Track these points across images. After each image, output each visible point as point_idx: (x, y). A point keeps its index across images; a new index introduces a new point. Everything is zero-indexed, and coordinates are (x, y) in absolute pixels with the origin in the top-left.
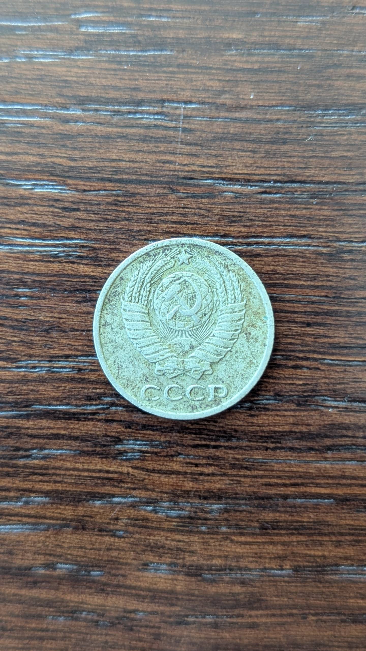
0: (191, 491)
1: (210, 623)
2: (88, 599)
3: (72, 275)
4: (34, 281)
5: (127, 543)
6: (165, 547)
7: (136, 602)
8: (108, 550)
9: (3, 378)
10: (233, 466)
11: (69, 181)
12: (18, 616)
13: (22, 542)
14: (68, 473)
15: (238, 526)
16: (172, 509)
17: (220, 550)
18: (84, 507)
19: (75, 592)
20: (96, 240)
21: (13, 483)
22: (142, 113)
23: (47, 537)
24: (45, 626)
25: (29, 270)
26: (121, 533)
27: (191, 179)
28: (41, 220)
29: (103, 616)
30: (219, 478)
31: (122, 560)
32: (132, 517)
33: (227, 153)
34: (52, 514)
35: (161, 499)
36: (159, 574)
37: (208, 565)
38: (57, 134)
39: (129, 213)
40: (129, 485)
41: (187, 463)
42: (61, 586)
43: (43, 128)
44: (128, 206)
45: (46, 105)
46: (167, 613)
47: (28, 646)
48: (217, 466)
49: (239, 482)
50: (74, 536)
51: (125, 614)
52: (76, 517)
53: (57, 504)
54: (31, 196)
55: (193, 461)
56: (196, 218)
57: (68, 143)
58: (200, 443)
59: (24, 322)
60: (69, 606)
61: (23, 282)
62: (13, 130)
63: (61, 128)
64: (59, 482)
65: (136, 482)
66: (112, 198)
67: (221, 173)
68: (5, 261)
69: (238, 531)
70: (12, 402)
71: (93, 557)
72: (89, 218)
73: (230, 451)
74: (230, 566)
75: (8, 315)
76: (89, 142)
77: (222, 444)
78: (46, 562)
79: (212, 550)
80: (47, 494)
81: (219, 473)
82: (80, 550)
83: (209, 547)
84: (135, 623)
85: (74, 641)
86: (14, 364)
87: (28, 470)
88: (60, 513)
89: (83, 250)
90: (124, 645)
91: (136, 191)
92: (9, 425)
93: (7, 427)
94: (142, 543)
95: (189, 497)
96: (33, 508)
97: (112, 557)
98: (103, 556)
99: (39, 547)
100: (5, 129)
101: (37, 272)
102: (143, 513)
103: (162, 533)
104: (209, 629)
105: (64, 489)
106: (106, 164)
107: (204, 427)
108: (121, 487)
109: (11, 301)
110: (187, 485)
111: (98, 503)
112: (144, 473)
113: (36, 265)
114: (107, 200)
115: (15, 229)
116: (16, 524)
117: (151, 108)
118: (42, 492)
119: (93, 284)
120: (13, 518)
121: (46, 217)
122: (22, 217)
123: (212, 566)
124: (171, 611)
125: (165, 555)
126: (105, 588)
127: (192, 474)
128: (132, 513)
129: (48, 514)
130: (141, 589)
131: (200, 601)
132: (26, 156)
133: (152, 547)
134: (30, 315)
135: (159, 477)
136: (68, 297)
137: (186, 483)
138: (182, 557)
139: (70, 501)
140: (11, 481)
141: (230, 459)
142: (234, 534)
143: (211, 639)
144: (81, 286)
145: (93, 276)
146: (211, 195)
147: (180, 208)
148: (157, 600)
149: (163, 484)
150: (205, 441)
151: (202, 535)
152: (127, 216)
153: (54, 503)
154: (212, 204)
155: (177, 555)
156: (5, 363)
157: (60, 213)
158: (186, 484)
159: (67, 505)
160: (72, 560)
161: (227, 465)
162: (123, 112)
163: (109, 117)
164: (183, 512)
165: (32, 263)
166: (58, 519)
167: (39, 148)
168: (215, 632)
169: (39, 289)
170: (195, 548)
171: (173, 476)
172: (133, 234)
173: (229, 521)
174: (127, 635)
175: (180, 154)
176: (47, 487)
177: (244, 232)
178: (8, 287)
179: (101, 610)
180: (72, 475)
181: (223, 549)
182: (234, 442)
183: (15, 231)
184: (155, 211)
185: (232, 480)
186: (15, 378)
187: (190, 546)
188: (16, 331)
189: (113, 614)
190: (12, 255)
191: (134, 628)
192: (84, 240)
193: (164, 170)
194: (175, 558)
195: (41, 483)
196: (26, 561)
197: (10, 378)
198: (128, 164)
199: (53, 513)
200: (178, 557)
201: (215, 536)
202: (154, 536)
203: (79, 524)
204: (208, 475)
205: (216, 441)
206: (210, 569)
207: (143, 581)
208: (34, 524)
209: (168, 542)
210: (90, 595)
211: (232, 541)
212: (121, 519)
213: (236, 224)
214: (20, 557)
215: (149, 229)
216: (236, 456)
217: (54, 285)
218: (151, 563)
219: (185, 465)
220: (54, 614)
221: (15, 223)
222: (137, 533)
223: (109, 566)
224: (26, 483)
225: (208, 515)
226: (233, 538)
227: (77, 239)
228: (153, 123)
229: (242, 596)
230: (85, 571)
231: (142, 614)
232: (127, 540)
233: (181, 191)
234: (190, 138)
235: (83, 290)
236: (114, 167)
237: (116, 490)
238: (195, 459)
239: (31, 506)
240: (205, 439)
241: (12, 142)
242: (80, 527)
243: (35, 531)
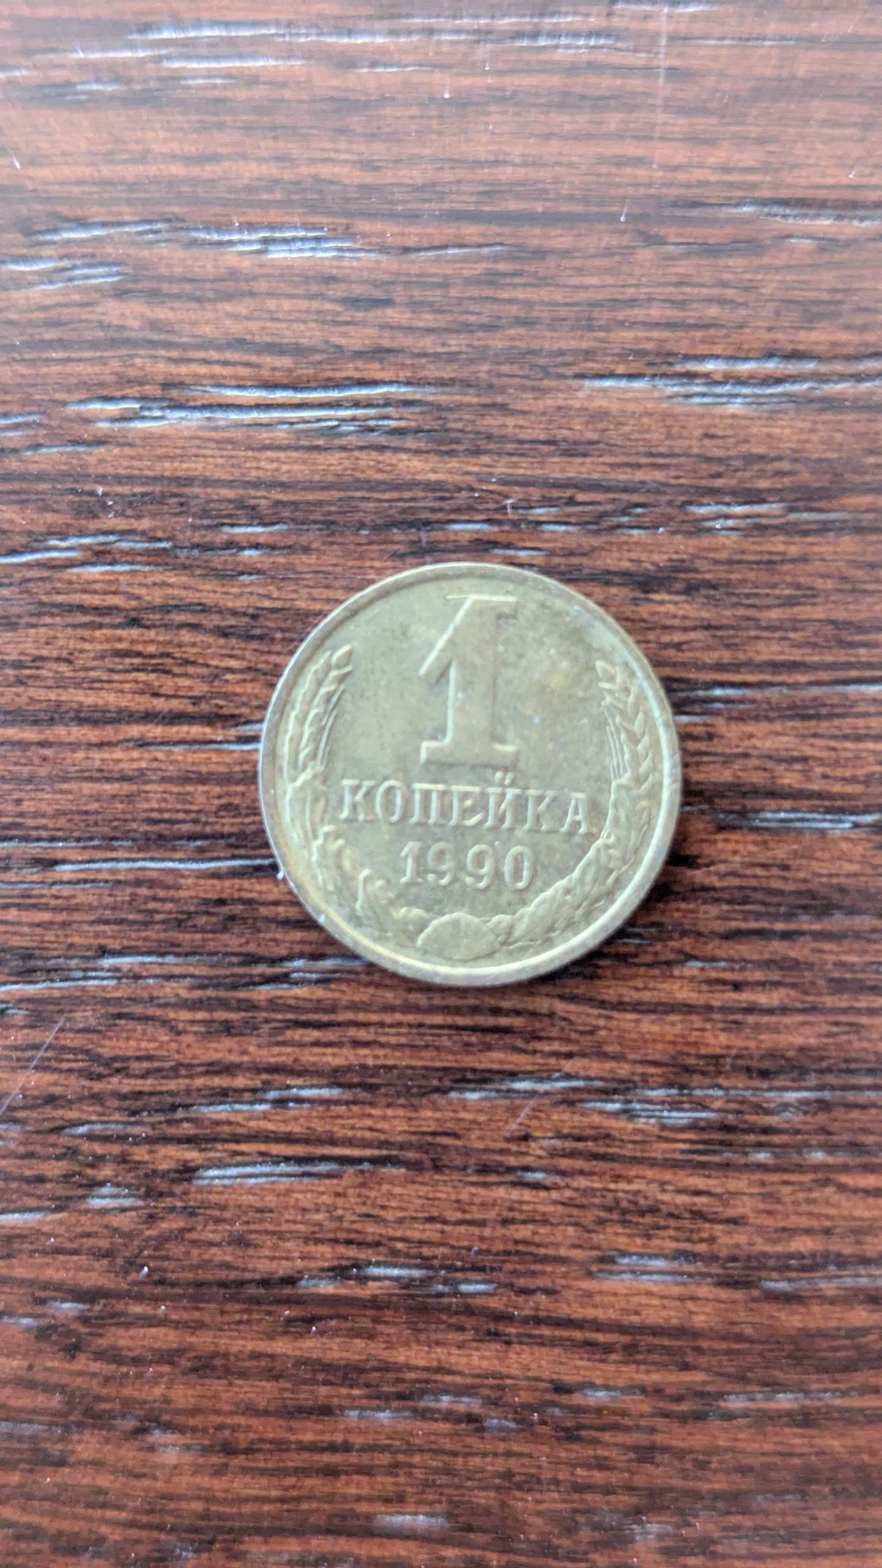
0: (723, 1056)
1: (789, 1414)
2: (453, 1360)
3: (379, 482)
4: (278, 503)
5: (555, 1202)
6: (658, 1210)
7: (584, 1363)
8: (505, 1222)
9: (204, 769)
10: (839, 986)
11: (363, 226)
12: (266, 1413)
13: (271, 1211)
14: (388, 1018)
15: (855, 1147)
16: (675, 1105)
17: (810, 1214)
18: (435, 1108)
19: (418, 1342)
20: (441, 383)
21: (244, 1053)
22: (553, 34)
23: (338, 1195)
24: (339, 1438)
25: (261, 473)
26: (539, 1176)
27: (695, 205)
28: (288, 334)
29: (496, 1403)
30: (800, 1018)
31: (542, 1251)
32: (566, 1131)
33: (791, 131)
34: (350, 1133)
35: (645, 1081)
36: (646, 1282)
37: (778, 1256)
38: (323, 100)
39: (529, 304)
40: (556, 1046)
41: (710, 982)
42: (380, 1327)
43: (284, 85)
44: (525, 285)
45: (290, 24)
46: (670, 1391)
47: (295, 1493)
48: (793, 986)
49: (855, 1027)
50: (411, 1190)
51: (556, 1398)
52: (414, 1138)
53: (363, 1103)
54: (259, 271)
55: (728, 976)
56: (713, 311)
57: (355, 122)
58: (743, 925)
59: (254, 617)
60: (403, 1381)
61: (244, 507)
62: (201, 94)
63: (335, 83)
64: (366, 1044)
65: (574, 1036)
66: (481, 267)
67: (776, 186)
68: (195, 451)
69: (858, 1160)
70: (230, 835)
71: (465, 1243)
72: (421, 324)
73: (827, 946)
74: (839, 1255)
75: (209, 599)
76: (412, 117)
77: (805, 927)
78: (336, 1263)
79: (787, 1216)
80: (335, 1077)
81: (799, 1005)
82: (428, 1226)
83: (778, 1207)
84: (586, 1419)
85: (419, 1473)
86: (233, 732)
87: (279, 1017)
88: (371, 1129)
89: (405, 411)
90: (556, 1482)
91: (548, 244)
92: (224, 896)
93: (221, 902)
94: (596, 1201)
95: (719, 1073)
96: (296, 1119)
97: (516, 1242)
98: (492, 1239)
99: (319, 1224)
100: (178, 93)
101: (284, 478)
102: (596, 1119)
103: (650, 1173)
104: (787, 1430)
105: (379, 1062)
106: (460, 173)
107: (753, 883)
108: (535, 1052)
109: (218, 559)
110: (712, 1041)
111: (472, 1096)
112: (595, 1012)
113: (278, 460)
114: (466, 273)
115: (218, 362)
116: (254, 1164)
117: (578, 18)
118: (319, 1073)
119: (437, 504)
120: (243, 1147)
121: (302, 327)
122: (236, 329)
123: (791, 1256)
124: (681, 1383)
125: (661, 1233)
126: (501, 1328)
127: (723, 1010)
128: (567, 1119)
129: (340, 1133)
130: (597, 1326)
131: (761, 1354)
132: (242, 163)
133: (624, 1212)
134: (269, 597)
135: (637, 1021)
136: (371, 543)
137: (708, 1034)
138: (705, 1235)
139: (398, 1095)
140: (236, 1047)
141: (829, 967)
142: (845, 1168)
143: (790, 1455)
144: (404, 511)
145: (438, 482)
146: (752, 246)
147: (668, 284)
148: (640, 1357)
149: (646, 1041)
150: (756, 920)
151: (757, 1176)
152: (522, 315)
153: (355, 1103)
154: (756, 271)
155: (692, 1231)
156: (208, 730)
157: (338, 314)
158: (709, 1037)
159: (389, 1106)
160: (408, 1256)
161: (822, 983)
162: (501, 32)
163: (463, 48)
164: (704, 1115)
165: (269, 453)
166: (365, 1144)
167: (276, 138)
168: (803, 1436)
169: (292, 526)
170: (740, 1211)
171: (673, 1018)
172: (543, 361)
173: (830, 1133)
174: (563, 1454)
175: (663, 139)
176: (332, 1058)
177: (845, 345)
178: (206, 522)
179: (492, 1387)
180: (400, 1024)
181: (816, 1210)
182: (837, 921)
183: (218, 369)
184: (599, 296)
185: (837, 1024)
186: (237, 768)
187: (726, 1204)
188: (233, 641)
189: (524, 1397)
190: (213, 434)
191: (583, 1433)
192: (408, 383)
193: (619, 185)
194: (688, 1240)
195: (316, 1050)
196: (284, 1263)
197: (223, 769)
198: (522, 172)
199: (353, 1128)
200: (695, 1237)
201: (793, 1178)
202: (630, 1181)
203: (425, 1157)
204: (770, 1011)
205: (789, 916)
206: (784, 1265)
207: (604, 1306)
208: (299, 1160)
209: (666, 1197)
210: (459, 1347)
211: (842, 1188)
212: (535, 1139)
213: (824, 324)
214: (266, 1252)
215: (584, 345)
216: (844, 958)
217: (330, 513)
218: (624, 1254)
219: (705, 987)
220: (365, 1401)
221: (218, 348)
222: (582, 1172)
223: (508, 1267)
224: (276, 1050)
225: (773, 1120)
226: (845, 1179)
227: (391, 383)
228: (585, 58)
229: (871, 1337)
230: (445, 1282)
231: (601, 1394)
232: (554, 1195)
233: (672, 240)
234: (689, 92)
235: (411, 524)
236: (482, 182)
237: (521, 1061)
238: (732, 970)
239: (291, 1113)
240: (758, 916)
241: (203, 127)
242: (428, 1164)
243: (306, 1180)
